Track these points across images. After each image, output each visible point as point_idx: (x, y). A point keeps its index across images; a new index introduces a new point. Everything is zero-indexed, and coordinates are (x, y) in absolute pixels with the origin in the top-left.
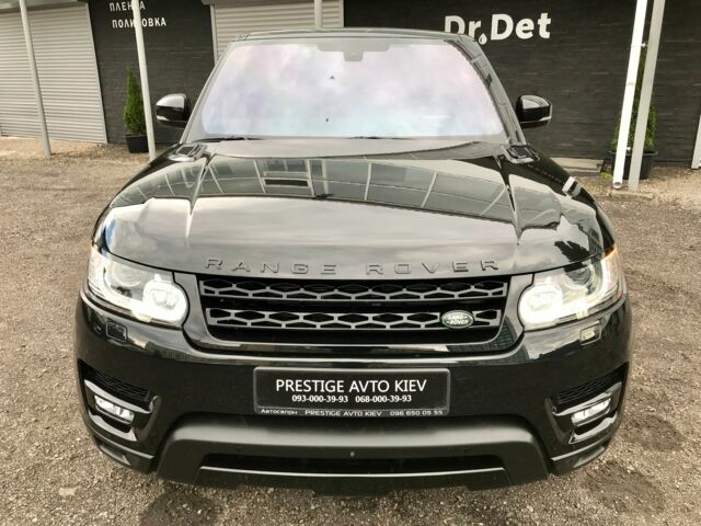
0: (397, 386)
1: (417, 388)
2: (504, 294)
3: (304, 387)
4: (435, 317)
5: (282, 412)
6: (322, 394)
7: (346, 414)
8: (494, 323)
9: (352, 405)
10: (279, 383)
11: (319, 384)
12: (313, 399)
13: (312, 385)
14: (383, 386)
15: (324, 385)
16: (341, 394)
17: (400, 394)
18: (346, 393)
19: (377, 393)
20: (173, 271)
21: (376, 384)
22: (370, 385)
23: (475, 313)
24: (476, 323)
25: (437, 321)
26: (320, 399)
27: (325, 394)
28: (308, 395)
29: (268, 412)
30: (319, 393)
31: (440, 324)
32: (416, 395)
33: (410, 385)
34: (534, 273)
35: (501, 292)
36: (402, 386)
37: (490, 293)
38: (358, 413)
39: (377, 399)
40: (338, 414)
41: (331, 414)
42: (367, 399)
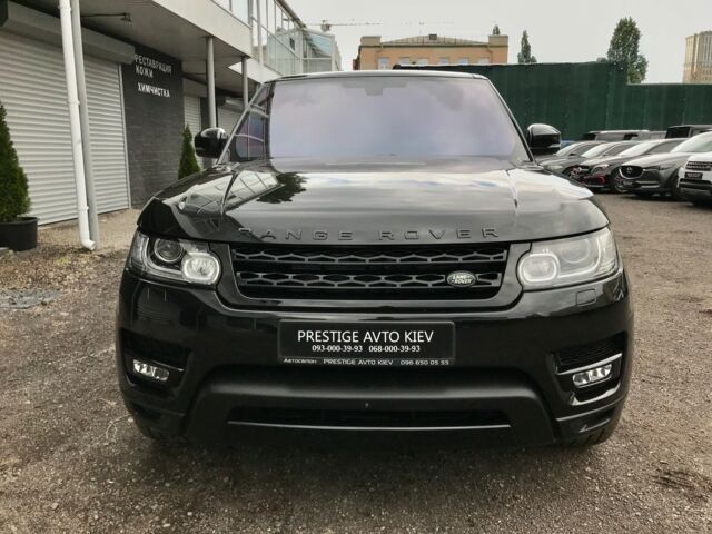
0: (407, 336)
1: (424, 338)
2: (504, 260)
3: (323, 338)
4: (442, 278)
5: (303, 361)
6: (339, 344)
7: (360, 362)
8: (495, 283)
9: (366, 354)
10: (301, 335)
11: (336, 335)
12: (331, 348)
13: (330, 335)
14: (394, 337)
15: (341, 336)
16: (356, 344)
17: (410, 344)
18: (361, 343)
19: (389, 343)
20: (209, 242)
21: (388, 335)
22: (382, 335)
23: (478, 275)
24: (477, 283)
25: (443, 281)
26: (337, 348)
27: (342, 344)
28: (326, 345)
29: (290, 361)
30: (336, 343)
31: (446, 283)
32: (424, 345)
33: (418, 336)
34: (531, 241)
35: (501, 257)
36: (411, 336)
37: (491, 258)
38: (372, 362)
39: (388, 349)
40: (353, 362)
41: (347, 362)
42: (380, 349)
